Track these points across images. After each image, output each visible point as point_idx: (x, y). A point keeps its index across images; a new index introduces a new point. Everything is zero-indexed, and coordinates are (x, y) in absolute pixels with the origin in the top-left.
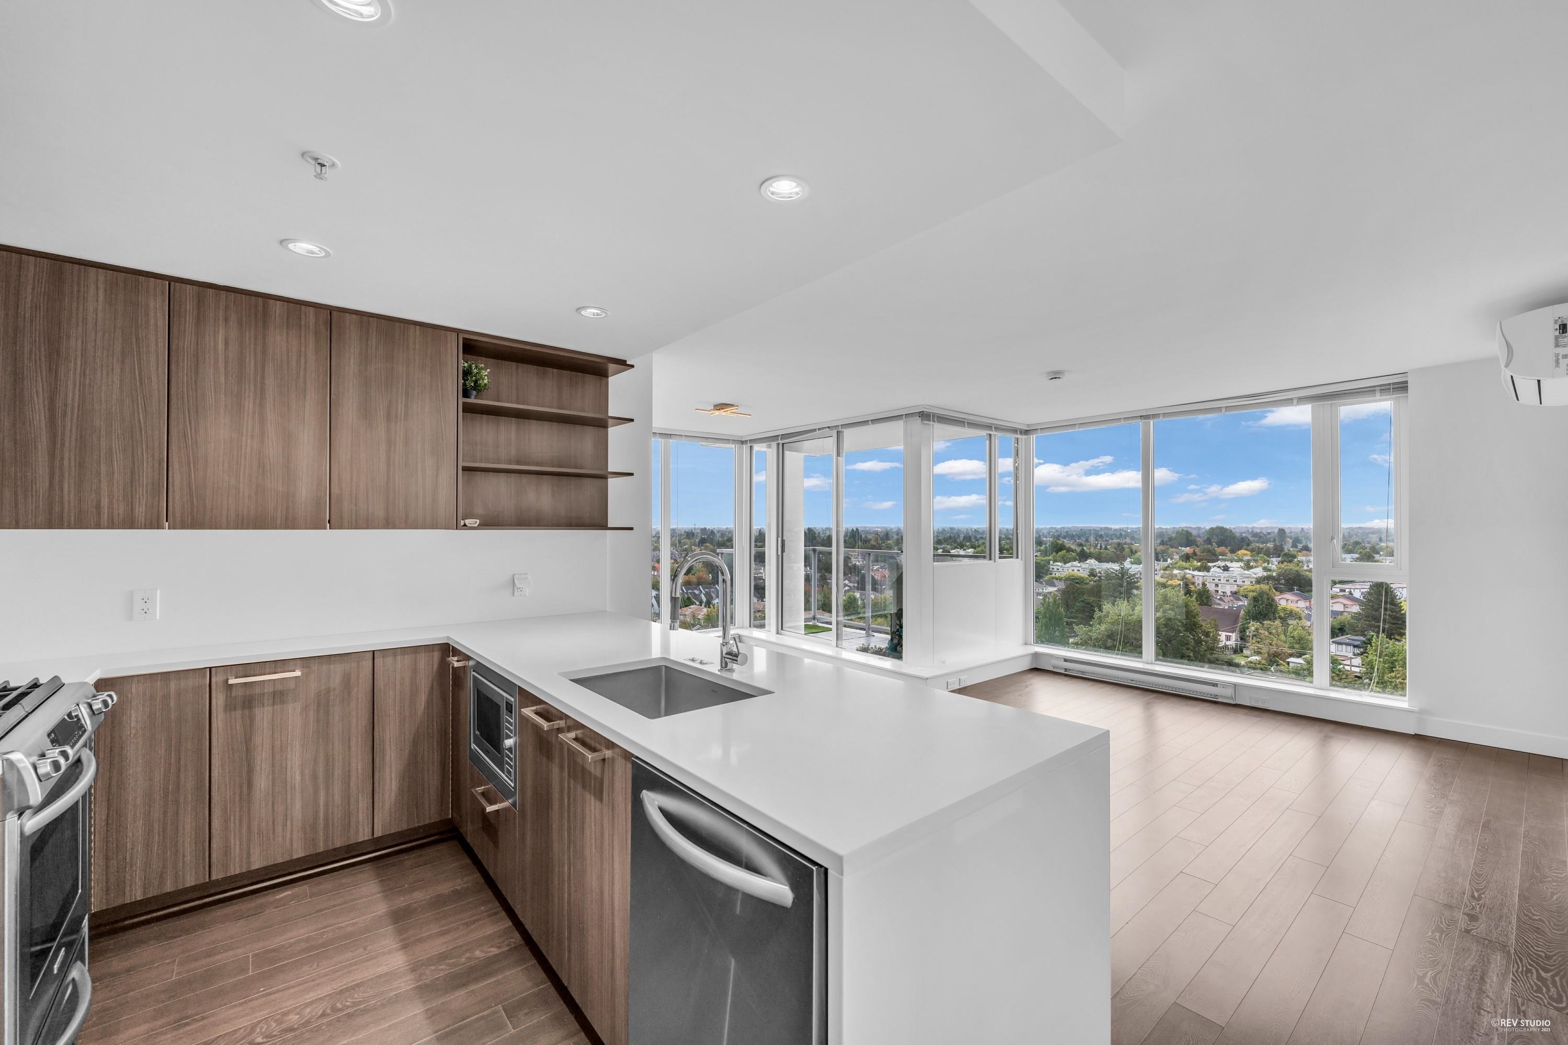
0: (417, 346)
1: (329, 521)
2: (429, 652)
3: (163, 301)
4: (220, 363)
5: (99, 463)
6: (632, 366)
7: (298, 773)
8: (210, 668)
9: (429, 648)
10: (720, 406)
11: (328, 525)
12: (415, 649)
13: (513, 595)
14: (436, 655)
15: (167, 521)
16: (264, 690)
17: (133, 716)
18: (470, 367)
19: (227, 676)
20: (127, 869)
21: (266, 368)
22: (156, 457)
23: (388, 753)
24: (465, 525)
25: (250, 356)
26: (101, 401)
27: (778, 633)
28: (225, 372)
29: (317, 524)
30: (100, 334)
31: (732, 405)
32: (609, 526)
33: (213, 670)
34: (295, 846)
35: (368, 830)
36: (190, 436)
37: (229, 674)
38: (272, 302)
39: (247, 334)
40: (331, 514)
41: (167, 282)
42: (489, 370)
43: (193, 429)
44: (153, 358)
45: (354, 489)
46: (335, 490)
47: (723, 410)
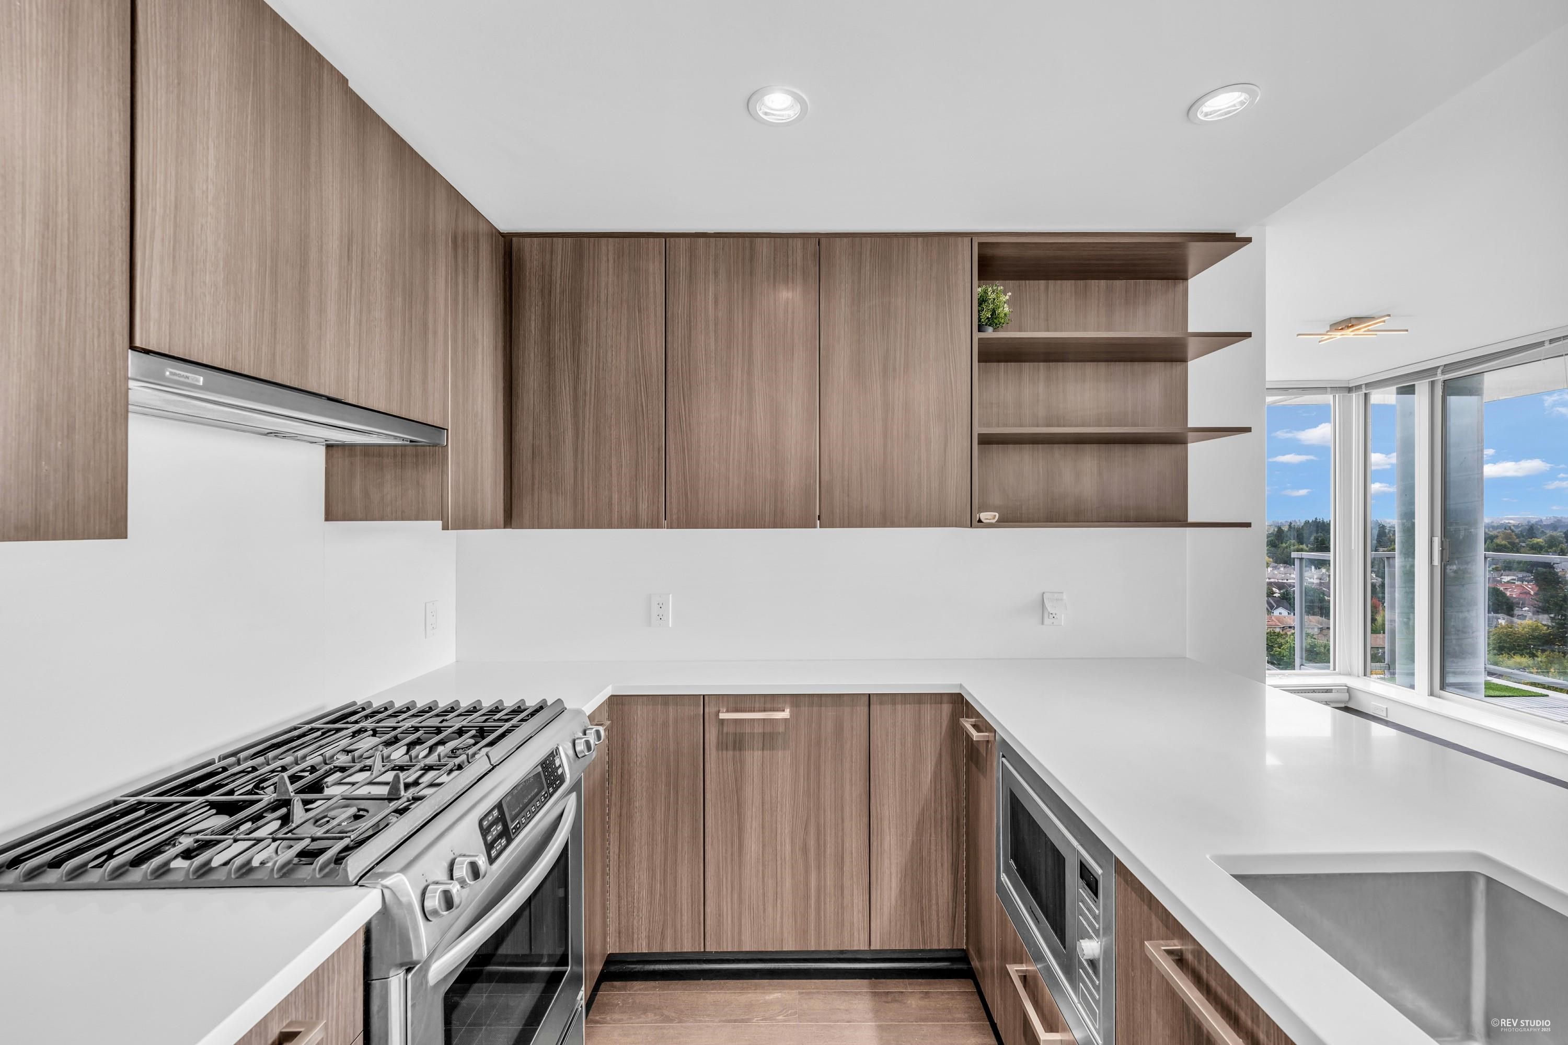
0: (920, 267)
1: (819, 516)
2: (935, 703)
3: (661, 262)
4: (711, 328)
5: (610, 456)
6: (1248, 240)
7: (788, 840)
8: (704, 696)
9: (937, 698)
10: (1348, 323)
11: (818, 521)
12: (918, 699)
13: (1043, 623)
14: (946, 708)
15: (665, 519)
16: (753, 729)
17: (639, 741)
18: (985, 292)
19: (719, 707)
20: (635, 914)
21: (754, 324)
22: (656, 446)
23: (887, 839)
24: (980, 521)
25: (738, 313)
26: (611, 385)
27: (1432, 694)
28: (715, 336)
29: (806, 523)
30: (610, 311)
31: (1371, 318)
32: (1191, 519)
33: (706, 698)
34: (785, 935)
35: (864, 937)
36: (684, 418)
37: (721, 705)
38: (759, 240)
39: (735, 285)
40: (821, 506)
41: (664, 239)
42: (1010, 294)
43: (687, 409)
44: (652, 331)
45: (846, 473)
46: (826, 477)
47: (1351, 329)
